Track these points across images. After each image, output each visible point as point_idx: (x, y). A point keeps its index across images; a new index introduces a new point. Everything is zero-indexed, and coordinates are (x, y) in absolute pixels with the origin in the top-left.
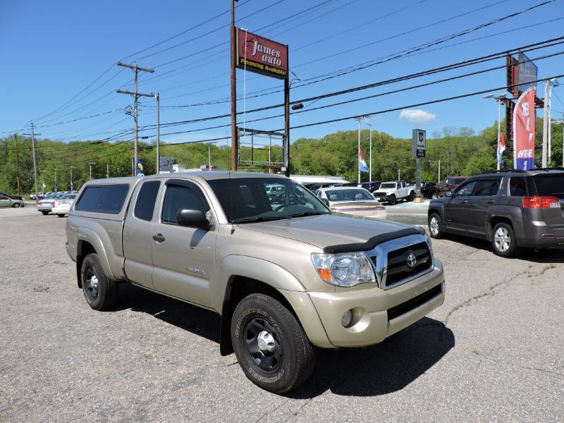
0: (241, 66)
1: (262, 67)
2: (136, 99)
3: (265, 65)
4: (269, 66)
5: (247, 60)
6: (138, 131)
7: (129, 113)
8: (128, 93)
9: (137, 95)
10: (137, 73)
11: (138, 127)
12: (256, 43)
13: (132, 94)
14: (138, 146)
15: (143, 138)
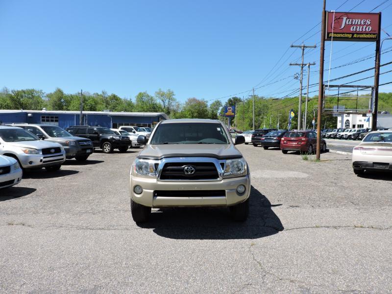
0: (329, 39)
1: (350, 36)
2: (302, 68)
3: (353, 34)
4: (357, 34)
5: (334, 33)
6: (302, 89)
7: (297, 78)
8: (296, 64)
9: (303, 65)
10: (303, 50)
11: (302, 87)
12: (345, 18)
13: (299, 65)
14: (301, 100)
15: (305, 94)
